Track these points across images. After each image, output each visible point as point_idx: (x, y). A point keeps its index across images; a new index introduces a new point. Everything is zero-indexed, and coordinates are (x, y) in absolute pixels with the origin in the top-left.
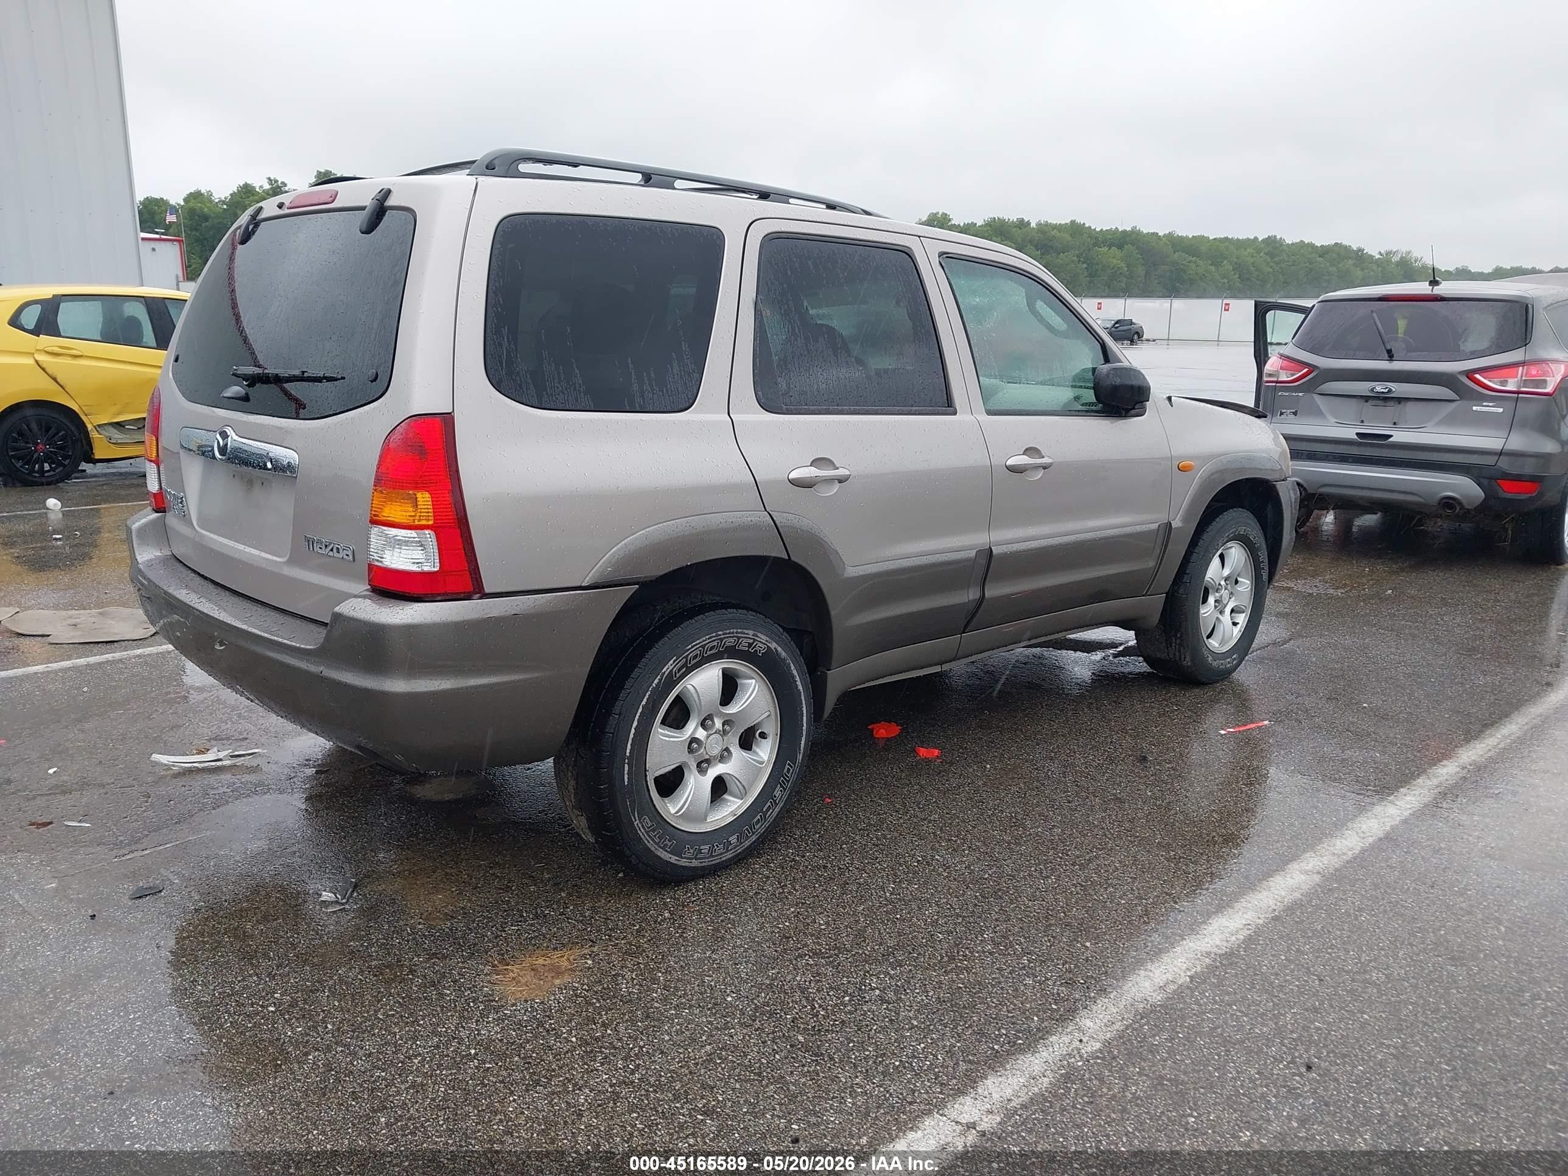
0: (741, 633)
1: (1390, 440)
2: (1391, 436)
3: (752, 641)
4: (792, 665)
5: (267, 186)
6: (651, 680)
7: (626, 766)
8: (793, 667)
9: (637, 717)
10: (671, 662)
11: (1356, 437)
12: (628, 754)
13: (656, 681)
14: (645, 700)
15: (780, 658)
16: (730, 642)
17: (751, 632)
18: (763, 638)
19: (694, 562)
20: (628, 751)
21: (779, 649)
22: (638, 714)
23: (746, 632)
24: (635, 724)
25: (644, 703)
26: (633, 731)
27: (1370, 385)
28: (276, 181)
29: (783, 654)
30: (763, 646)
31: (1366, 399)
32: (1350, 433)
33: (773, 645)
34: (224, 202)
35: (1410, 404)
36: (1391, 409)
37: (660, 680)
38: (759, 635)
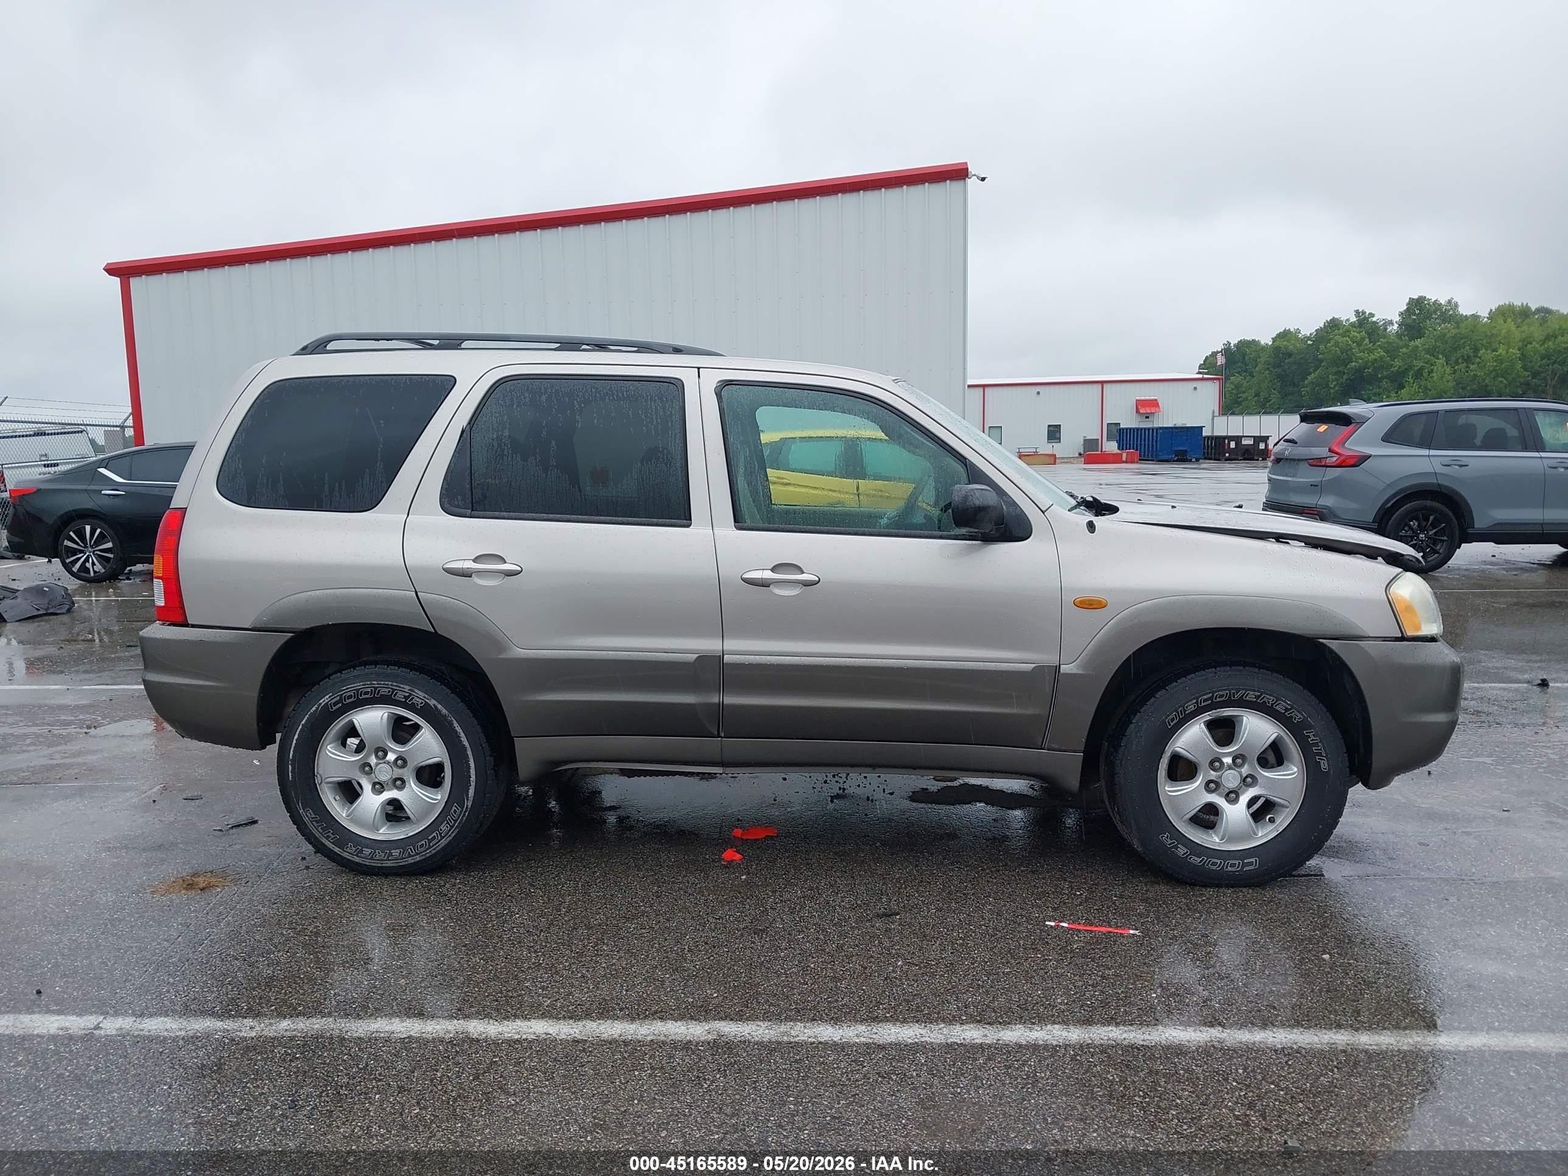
0: (396, 686)
3: (407, 694)
4: (455, 722)
5: (1353, 319)
6: (311, 706)
7: (290, 766)
8: (456, 724)
9: (298, 732)
10: (327, 697)
12: (291, 758)
13: (314, 709)
14: (304, 721)
15: (442, 715)
16: (384, 691)
17: (407, 688)
18: (421, 694)
19: (334, 622)
20: (291, 755)
21: (439, 706)
22: (299, 730)
23: (402, 686)
24: (296, 737)
25: (303, 722)
26: (294, 741)
28: (1364, 313)
29: (444, 711)
30: (420, 701)
33: (432, 702)
34: (1309, 338)
37: (317, 708)
38: (416, 691)
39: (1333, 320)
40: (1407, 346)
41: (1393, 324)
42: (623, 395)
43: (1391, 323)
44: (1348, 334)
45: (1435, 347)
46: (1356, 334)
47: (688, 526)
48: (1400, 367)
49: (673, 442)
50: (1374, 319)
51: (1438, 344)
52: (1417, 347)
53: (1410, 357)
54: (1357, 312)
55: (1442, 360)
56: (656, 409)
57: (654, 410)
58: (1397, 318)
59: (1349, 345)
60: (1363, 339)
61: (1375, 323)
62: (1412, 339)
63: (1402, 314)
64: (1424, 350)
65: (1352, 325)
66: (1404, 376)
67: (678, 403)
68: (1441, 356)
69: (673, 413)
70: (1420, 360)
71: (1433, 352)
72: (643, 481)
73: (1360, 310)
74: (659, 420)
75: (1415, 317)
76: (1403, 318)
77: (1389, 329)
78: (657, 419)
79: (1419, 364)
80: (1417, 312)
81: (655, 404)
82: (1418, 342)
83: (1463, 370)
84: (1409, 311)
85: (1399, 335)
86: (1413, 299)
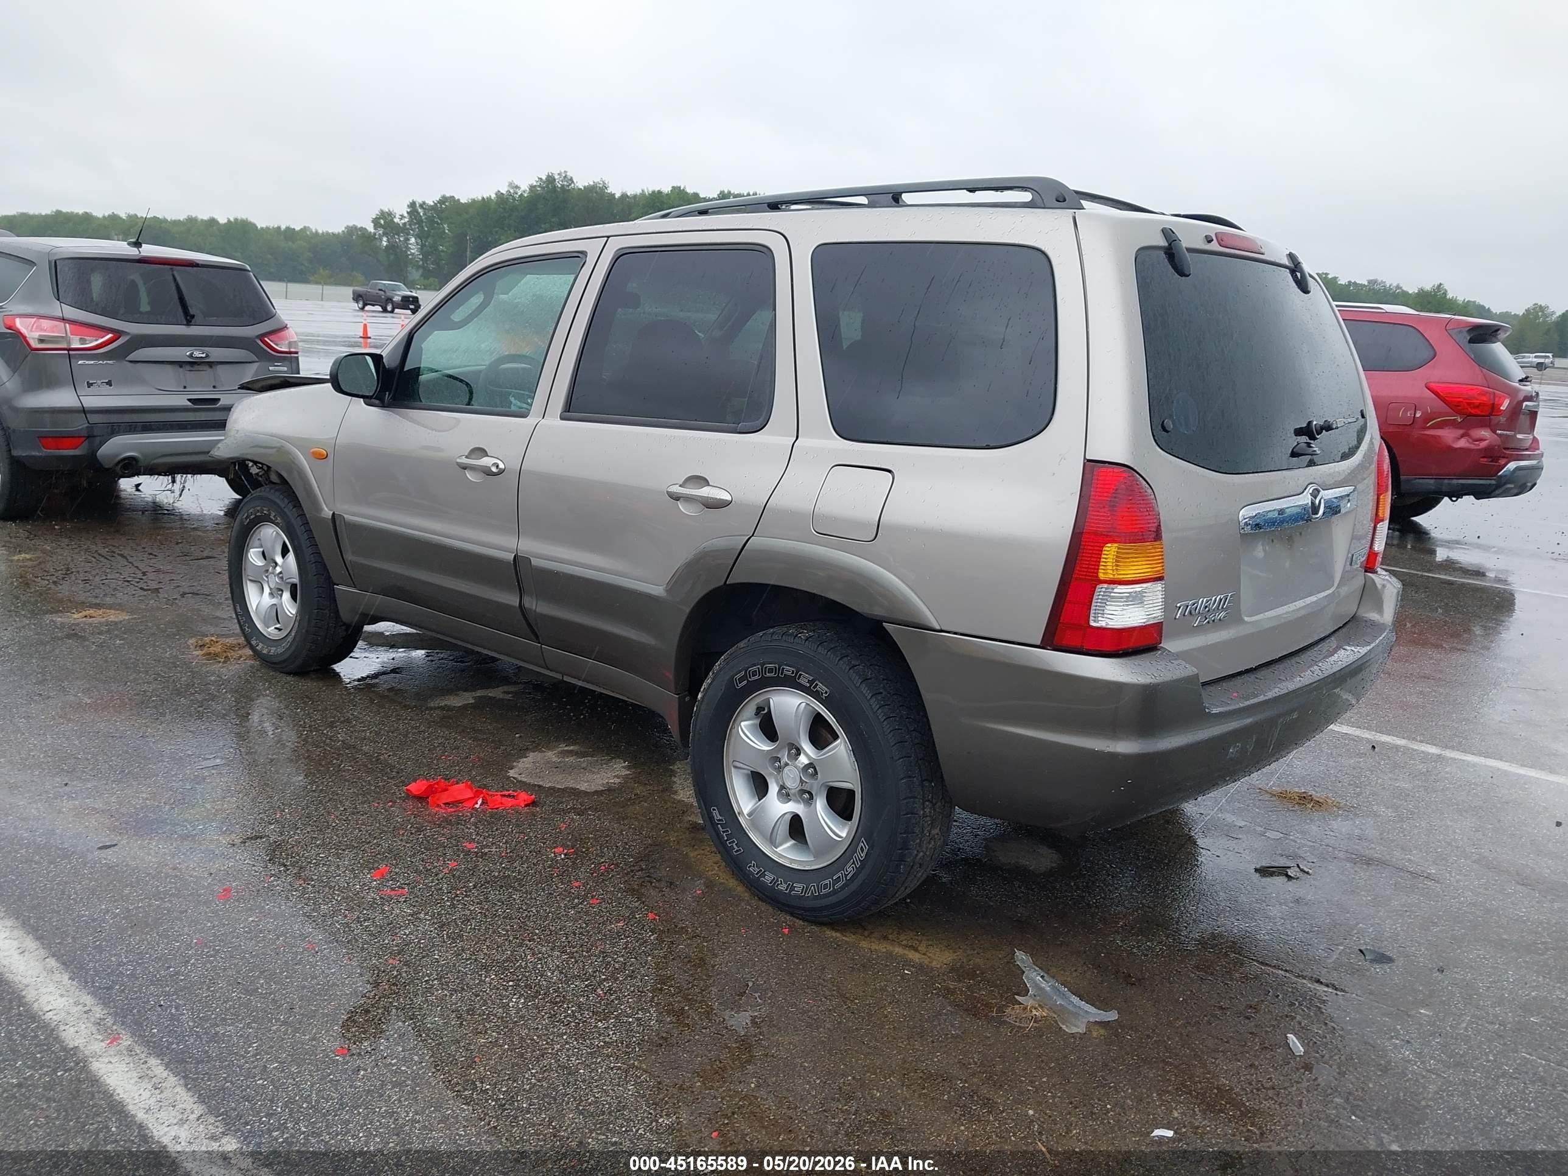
1: (220, 403)
2: (219, 400)
11: (189, 403)
27: (188, 351)
31: (180, 364)
32: (181, 401)
35: (219, 367)
36: (207, 373)
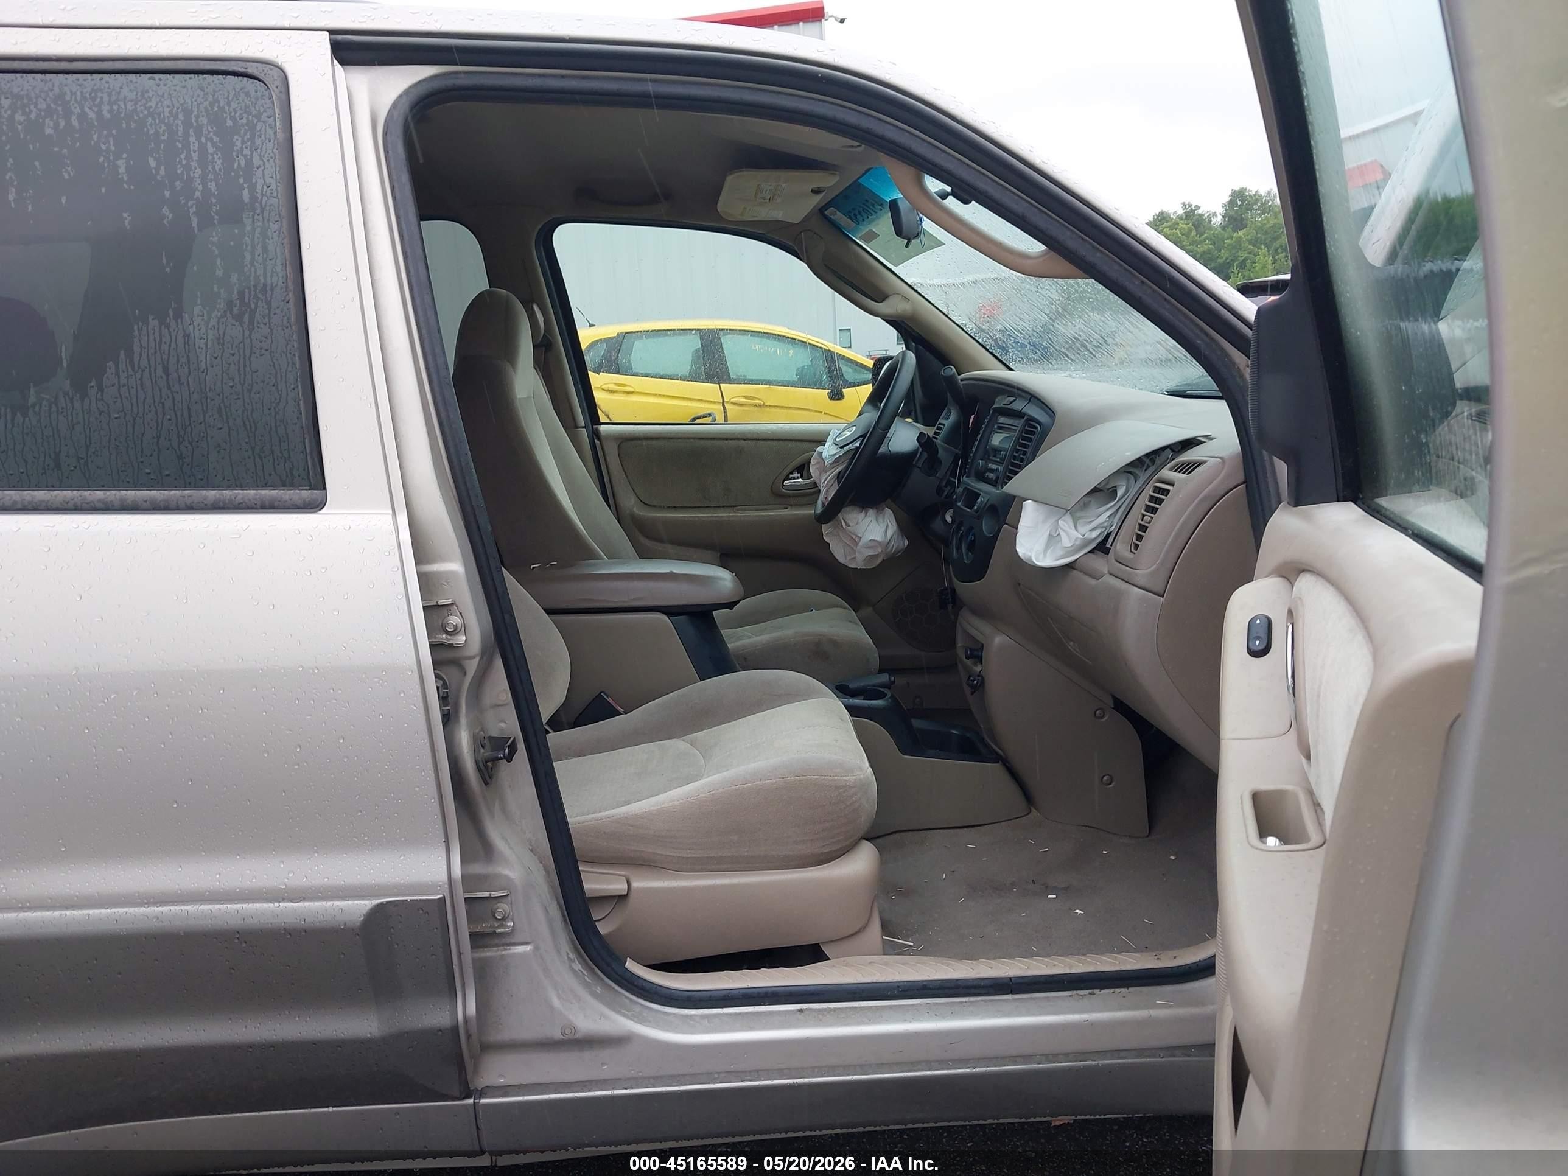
39: (1162, 213)
40: (1232, 238)
41: (1216, 216)
42: (99, 114)
43: (1215, 215)
44: (1176, 226)
45: (1257, 238)
46: (1185, 226)
47: (315, 506)
48: (1227, 259)
49: (259, 250)
50: (1200, 212)
51: (1259, 235)
52: (1240, 237)
53: (1234, 247)
54: (1184, 204)
55: (1264, 250)
56: (202, 150)
57: (195, 156)
58: (1220, 210)
59: (1179, 237)
60: (1190, 231)
61: (1201, 215)
62: (1235, 230)
63: (1225, 205)
64: (1247, 240)
65: (1180, 217)
66: (1230, 267)
67: (270, 132)
68: (1263, 247)
69: (256, 161)
70: (1245, 251)
71: (1255, 242)
72: (166, 370)
73: (1187, 203)
74: (212, 186)
75: (1237, 208)
76: (1226, 210)
77: (1214, 220)
78: (204, 183)
79: (1243, 255)
80: (1239, 203)
81: (198, 139)
82: (1241, 233)
83: (1282, 260)
84: (1232, 203)
85: (1223, 227)
86: (1235, 191)
